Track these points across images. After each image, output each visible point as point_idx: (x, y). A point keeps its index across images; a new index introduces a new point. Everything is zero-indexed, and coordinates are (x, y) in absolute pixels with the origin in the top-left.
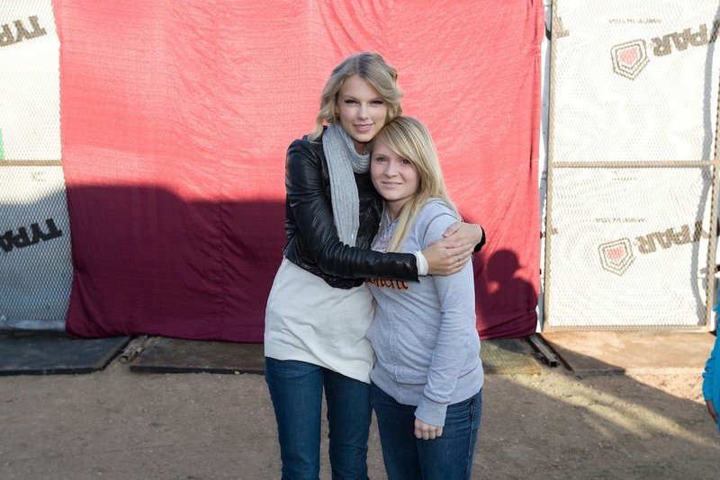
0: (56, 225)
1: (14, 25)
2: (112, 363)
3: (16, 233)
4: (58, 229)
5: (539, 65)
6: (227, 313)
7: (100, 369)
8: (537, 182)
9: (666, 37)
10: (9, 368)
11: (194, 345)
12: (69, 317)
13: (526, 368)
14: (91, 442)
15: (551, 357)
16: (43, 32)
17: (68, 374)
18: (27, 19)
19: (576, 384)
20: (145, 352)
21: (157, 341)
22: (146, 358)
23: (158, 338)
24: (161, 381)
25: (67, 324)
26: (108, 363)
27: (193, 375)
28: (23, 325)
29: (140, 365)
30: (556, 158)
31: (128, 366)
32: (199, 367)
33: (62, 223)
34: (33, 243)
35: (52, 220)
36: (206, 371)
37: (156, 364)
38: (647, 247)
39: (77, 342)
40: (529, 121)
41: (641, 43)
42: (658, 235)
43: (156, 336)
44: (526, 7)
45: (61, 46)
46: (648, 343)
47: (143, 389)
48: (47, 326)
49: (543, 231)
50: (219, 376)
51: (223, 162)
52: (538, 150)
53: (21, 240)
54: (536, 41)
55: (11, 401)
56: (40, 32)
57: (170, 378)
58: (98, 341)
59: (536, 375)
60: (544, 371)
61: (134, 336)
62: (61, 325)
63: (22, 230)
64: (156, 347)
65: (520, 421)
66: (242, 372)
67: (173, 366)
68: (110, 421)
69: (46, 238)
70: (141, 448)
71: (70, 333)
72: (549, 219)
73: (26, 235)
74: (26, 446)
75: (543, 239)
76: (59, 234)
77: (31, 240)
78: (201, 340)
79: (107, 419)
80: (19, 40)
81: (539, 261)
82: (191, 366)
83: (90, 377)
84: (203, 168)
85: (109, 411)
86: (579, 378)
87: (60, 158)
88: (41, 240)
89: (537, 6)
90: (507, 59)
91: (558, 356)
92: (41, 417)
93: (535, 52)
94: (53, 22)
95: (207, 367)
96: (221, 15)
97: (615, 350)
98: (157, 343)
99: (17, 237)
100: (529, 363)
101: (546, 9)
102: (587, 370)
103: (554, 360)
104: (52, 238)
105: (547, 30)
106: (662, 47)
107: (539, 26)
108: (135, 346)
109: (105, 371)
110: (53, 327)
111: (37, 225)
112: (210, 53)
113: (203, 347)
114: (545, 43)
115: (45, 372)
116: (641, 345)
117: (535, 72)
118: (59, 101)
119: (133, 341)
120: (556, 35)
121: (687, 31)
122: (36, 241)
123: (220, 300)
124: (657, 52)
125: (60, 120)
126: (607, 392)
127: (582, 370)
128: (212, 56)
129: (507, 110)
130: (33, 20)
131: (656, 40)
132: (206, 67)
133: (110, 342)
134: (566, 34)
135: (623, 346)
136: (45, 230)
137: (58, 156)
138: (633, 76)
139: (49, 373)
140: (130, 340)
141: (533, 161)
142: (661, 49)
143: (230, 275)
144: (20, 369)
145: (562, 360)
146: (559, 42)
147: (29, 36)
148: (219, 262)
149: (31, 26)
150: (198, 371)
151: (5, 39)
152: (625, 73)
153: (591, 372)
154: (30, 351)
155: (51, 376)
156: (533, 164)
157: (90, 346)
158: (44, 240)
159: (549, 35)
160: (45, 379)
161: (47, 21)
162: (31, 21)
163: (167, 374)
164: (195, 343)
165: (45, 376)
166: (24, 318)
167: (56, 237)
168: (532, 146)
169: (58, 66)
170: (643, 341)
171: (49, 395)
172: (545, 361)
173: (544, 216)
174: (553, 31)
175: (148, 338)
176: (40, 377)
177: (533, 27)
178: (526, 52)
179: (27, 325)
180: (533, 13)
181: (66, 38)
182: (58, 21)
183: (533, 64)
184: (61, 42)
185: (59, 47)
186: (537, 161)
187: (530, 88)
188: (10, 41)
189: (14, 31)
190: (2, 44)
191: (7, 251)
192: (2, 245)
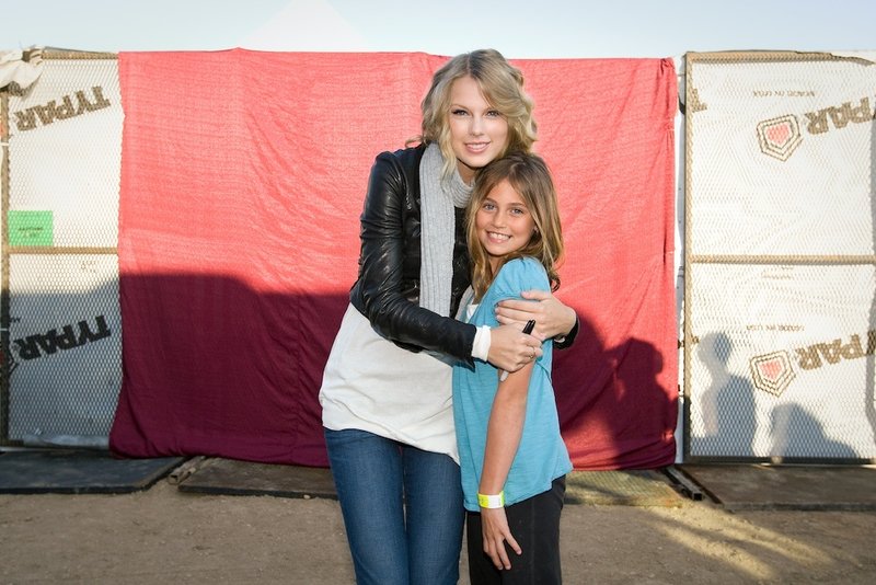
0: (107, 323)
1: (75, 96)
2: (158, 483)
3: (60, 332)
4: (109, 327)
5: (673, 145)
6: (300, 432)
7: (142, 489)
8: (673, 279)
9: (823, 112)
10: (36, 485)
11: (258, 467)
12: (115, 433)
13: (663, 498)
14: (118, 564)
15: (695, 489)
16: (106, 104)
17: (105, 493)
18: (90, 89)
19: (727, 518)
20: (198, 473)
21: (216, 462)
22: (199, 478)
23: (217, 459)
24: (213, 503)
25: (111, 441)
26: (154, 482)
27: (253, 499)
28: (60, 440)
29: (190, 485)
30: (695, 250)
31: (176, 487)
32: (261, 488)
33: (114, 320)
34: (79, 344)
35: (102, 317)
36: (270, 493)
37: (210, 485)
38: (810, 361)
39: (121, 463)
40: (662, 207)
41: (792, 119)
42: (824, 347)
43: (215, 456)
44: (655, 76)
45: (125, 119)
46: (816, 477)
47: (190, 510)
48: (87, 442)
49: (681, 339)
50: (285, 500)
51: (304, 250)
52: (673, 241)
53: (66, 341)
54: (668, 115)
55: (31, 520)
57: (225, 500)
58: (146, 461)
59: (676, 508)
60: (687, 503)
61: (189, 456)
62: (104, 442)
63: (68, 329)
64: (213, 468)
65: (656, 554)
66: (312, 496)
67: (230, 486)
68: (146, 543)
69: (94, 338)
70: (177, 572)
71: (116, 452)
72: (688, 323)
73: (72, 334)
74: (39, 567)
75: (682, 349)
76: (109, 333)
77: (77, 340)
78: (268, 463)
79: (143, 541)
80: (80, 112)
81: (677, 375)
82: (251, 488)
83: (131, 497)
84: (281, 257)
85: (146, 532)
86: (730, 512)
87: (116, 245)
88: (88, 340)
89: (668, 75)
91: (704, 489)
92: (63, 536)
93: (668, 126)
94: (118, 93)
95: (271, 489)
97: (774, 484)
98: (215, 464)
99: (62, 337)
100: (667, 493)
101: (679, 79)
102: (740, 503)
103: (699, 492)
104: (101, 338)
105: (680, 104)
106: (817, 122)
107: (671, 98)
108: (189, 467)
109: (149, 491)
110: (94, 443)
111: (85, 322)
112: (291, 126)
113: (268, 471)
114: (678, 118)
115: (77, 491)
116: (807, 479)
117: (668, 150)
118: (119, 180)
119: (188, 462)
120: (691, 108)
121: (847, 106)
122: (82, 342)
123: (294, 416)
124: (811, 129)
125: (120, 202)
126: (766, 527)
127: (734, 503)
130: (97, 91)
131: (810, 115)
133: (160, 462)
134: (704, 107)
135: (784, 480)
136: (94, 328)
137: (113, 242)
138: (785, 156)
139: (82, 491)
140: (184, 461)
141: (668, 253)
142: (818, 126)
143: (306, 386)
144: (48, 486)
145: (708, 493)
146: (695, 118)
147: (91, 108)
148: (294, 369)
149: (94, 97)
150: (259, 493)
151: (65, 112)
152: (774, 154)
153: (745, 506)
154: (65, 470)
155: (84, 496)
156: (668, 261)
157: (135, 466)
158: (91, 341)
159: (683, 108)
160: (76, 498)
161: (112, 92)
162: (95, 91)
163: (222, 496)
164: (260, 465)
165: (77, 495)
166: (62, 433)
167: (105, 336)
168: (666, 236)
169: (121, 141)
170: (809, 476)
171: (78, 514)
172: (686, 493)
173: (682, 321)
174: (688, 104)
175: (206, 459)
176: (70, 496)
177: (664, 98)
178: (657, 126)
179: (65, 441)
180: (663, 83)
181: (131, 109)
182: (124, 90)
183: (665, 140)
184: (125, 113)
185: (123, 120)
186: (673, 255)
187: (663, 169)
188: (70, 114)
189: (75, 103)
190: (61, 117)
191: (48, 352)
192: (44, 346)
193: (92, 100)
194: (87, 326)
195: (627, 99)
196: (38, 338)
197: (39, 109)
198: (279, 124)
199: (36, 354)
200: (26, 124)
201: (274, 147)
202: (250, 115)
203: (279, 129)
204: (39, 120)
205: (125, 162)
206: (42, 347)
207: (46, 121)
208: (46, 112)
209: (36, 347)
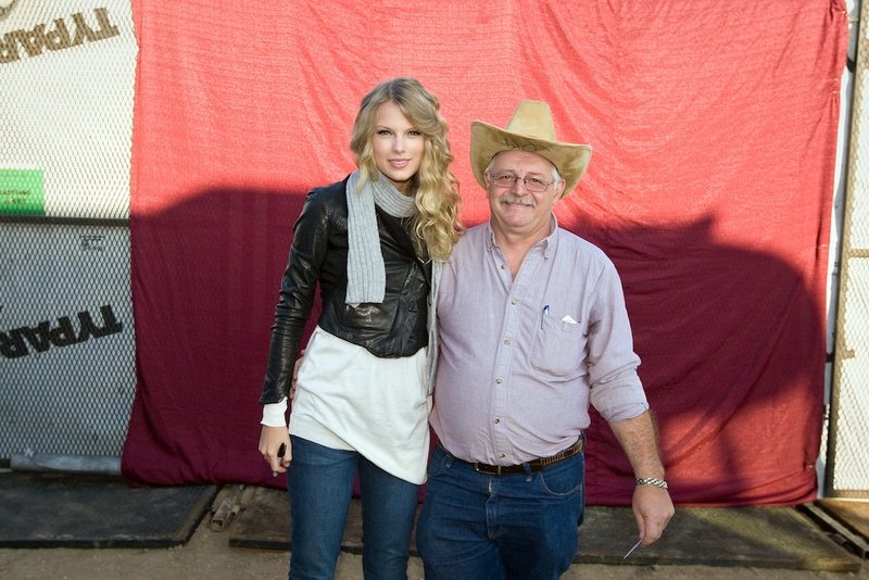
0: (116, 315)
1: (72, 19)
2: (198, 530)
4: (119, 321)
5: (838, 112)
7: (183, 543)
8: (824, 278)
10: (41, 536)
12: (127, 454)
15: (859, 543)
16: (114, 31)
17: (134, 548)
18: (91, 11)
20: (246, 514)
22: (250, 524)
23: (260, 490)
25: (124, 465)
26: (192, 531)
28: (59, 463)
29: (244, 537)
30: (855, 241)
31: (226, 536)
33: (123, 313)
34: (80, 340)
39: (138, 496)
40: (818, 188)
43: (257, 485)
44: (821, 22)
45: (140, 52)
48: (93, 466)
52: (829, 231)
54: (834, 72)
56: (109, 31)
58: (171, 491)
61: (223, 483)
62: (114, 465)
63: (64, 321)
64: (260, 505)
69: (99, 333)
71: (130, 477)
72: (840, 332)
73: (70, 328)
76: (118, 328)
77: (77, 335)
80: (78, 42)
83: (170, 555)
87: (127, 217)
88: (91, 336)
89: (838, 22)
90: (792, 97)
93: (833, 87)
94: (130, 18)
96: (378, 16)
98: (259, 498)
99: (56, 332)
101: (850, 26)
104: (109, 334)
105: (849, 58)
107: (839, 51)
108: (227, 502)
109: (189, 545)
110: (102, 468)
111: (87, 313)
114: (845, 76)
115: (97, 544)
117: (831, 117)
118: (131, 133)
119: (223, 493)
120: (863, 65)
122: (84, 337)
125: (131, 161)
128: (363, 76)
129: (786, 171)
130: (101, 14)
132: (352, 93)
133: (189, 494)
136: (99, 323)
139: (104, 545)
140: (218, 491)
141: (821, 247)
144: (58, 538)
147: (93, 37)
149: (97, 22)
151: (58, 40)
154: (70, 506)
155: (106, 550)
156: (822, 251)
157: (160, 499)
158: (96, 336)
160: (98, 556)
161: (121, 15)
165: (96, 550)
166: (59, 453)
167: (114, 332)
168: (821, 226)
169: (133, 82)
174: (860, 59)
175: (244, 488)
176: (89, 551)
177: (831, 51)
178: (820, 87)
179: (64, 464)
180: (832, 30)
181: (147, 41)
182: (138, 16)
183: (829, 105)
184: (140, 47)
185: (136, 54)
186: (827, 248)
187: (823, 140)
188: (65, 44)
189: (71, 27)
190: (52, 47)
191: (39, 350)
192: (34, 342)
193: (93, 24)
194: (90, 319)
195: (785, 50)
196: (25, 330)
197: (22, 35)
198: (343, 69)
199: (23, 352)
200: (5, 53)
201: (337, 98)
202: (307, 56)
203: (341, 75)
204: (23, 49)
205: (139, 110)
206: (31, 343)
207: (33, 51)
208: (32, 40)
209: (24, 344)
